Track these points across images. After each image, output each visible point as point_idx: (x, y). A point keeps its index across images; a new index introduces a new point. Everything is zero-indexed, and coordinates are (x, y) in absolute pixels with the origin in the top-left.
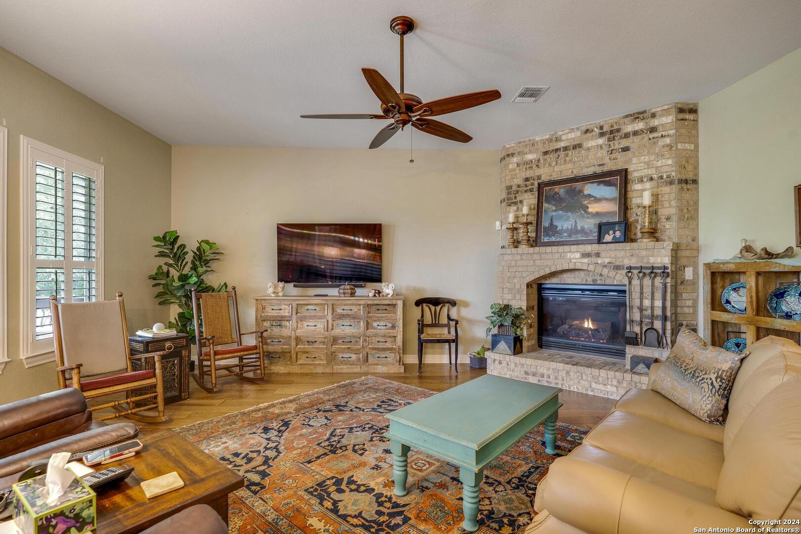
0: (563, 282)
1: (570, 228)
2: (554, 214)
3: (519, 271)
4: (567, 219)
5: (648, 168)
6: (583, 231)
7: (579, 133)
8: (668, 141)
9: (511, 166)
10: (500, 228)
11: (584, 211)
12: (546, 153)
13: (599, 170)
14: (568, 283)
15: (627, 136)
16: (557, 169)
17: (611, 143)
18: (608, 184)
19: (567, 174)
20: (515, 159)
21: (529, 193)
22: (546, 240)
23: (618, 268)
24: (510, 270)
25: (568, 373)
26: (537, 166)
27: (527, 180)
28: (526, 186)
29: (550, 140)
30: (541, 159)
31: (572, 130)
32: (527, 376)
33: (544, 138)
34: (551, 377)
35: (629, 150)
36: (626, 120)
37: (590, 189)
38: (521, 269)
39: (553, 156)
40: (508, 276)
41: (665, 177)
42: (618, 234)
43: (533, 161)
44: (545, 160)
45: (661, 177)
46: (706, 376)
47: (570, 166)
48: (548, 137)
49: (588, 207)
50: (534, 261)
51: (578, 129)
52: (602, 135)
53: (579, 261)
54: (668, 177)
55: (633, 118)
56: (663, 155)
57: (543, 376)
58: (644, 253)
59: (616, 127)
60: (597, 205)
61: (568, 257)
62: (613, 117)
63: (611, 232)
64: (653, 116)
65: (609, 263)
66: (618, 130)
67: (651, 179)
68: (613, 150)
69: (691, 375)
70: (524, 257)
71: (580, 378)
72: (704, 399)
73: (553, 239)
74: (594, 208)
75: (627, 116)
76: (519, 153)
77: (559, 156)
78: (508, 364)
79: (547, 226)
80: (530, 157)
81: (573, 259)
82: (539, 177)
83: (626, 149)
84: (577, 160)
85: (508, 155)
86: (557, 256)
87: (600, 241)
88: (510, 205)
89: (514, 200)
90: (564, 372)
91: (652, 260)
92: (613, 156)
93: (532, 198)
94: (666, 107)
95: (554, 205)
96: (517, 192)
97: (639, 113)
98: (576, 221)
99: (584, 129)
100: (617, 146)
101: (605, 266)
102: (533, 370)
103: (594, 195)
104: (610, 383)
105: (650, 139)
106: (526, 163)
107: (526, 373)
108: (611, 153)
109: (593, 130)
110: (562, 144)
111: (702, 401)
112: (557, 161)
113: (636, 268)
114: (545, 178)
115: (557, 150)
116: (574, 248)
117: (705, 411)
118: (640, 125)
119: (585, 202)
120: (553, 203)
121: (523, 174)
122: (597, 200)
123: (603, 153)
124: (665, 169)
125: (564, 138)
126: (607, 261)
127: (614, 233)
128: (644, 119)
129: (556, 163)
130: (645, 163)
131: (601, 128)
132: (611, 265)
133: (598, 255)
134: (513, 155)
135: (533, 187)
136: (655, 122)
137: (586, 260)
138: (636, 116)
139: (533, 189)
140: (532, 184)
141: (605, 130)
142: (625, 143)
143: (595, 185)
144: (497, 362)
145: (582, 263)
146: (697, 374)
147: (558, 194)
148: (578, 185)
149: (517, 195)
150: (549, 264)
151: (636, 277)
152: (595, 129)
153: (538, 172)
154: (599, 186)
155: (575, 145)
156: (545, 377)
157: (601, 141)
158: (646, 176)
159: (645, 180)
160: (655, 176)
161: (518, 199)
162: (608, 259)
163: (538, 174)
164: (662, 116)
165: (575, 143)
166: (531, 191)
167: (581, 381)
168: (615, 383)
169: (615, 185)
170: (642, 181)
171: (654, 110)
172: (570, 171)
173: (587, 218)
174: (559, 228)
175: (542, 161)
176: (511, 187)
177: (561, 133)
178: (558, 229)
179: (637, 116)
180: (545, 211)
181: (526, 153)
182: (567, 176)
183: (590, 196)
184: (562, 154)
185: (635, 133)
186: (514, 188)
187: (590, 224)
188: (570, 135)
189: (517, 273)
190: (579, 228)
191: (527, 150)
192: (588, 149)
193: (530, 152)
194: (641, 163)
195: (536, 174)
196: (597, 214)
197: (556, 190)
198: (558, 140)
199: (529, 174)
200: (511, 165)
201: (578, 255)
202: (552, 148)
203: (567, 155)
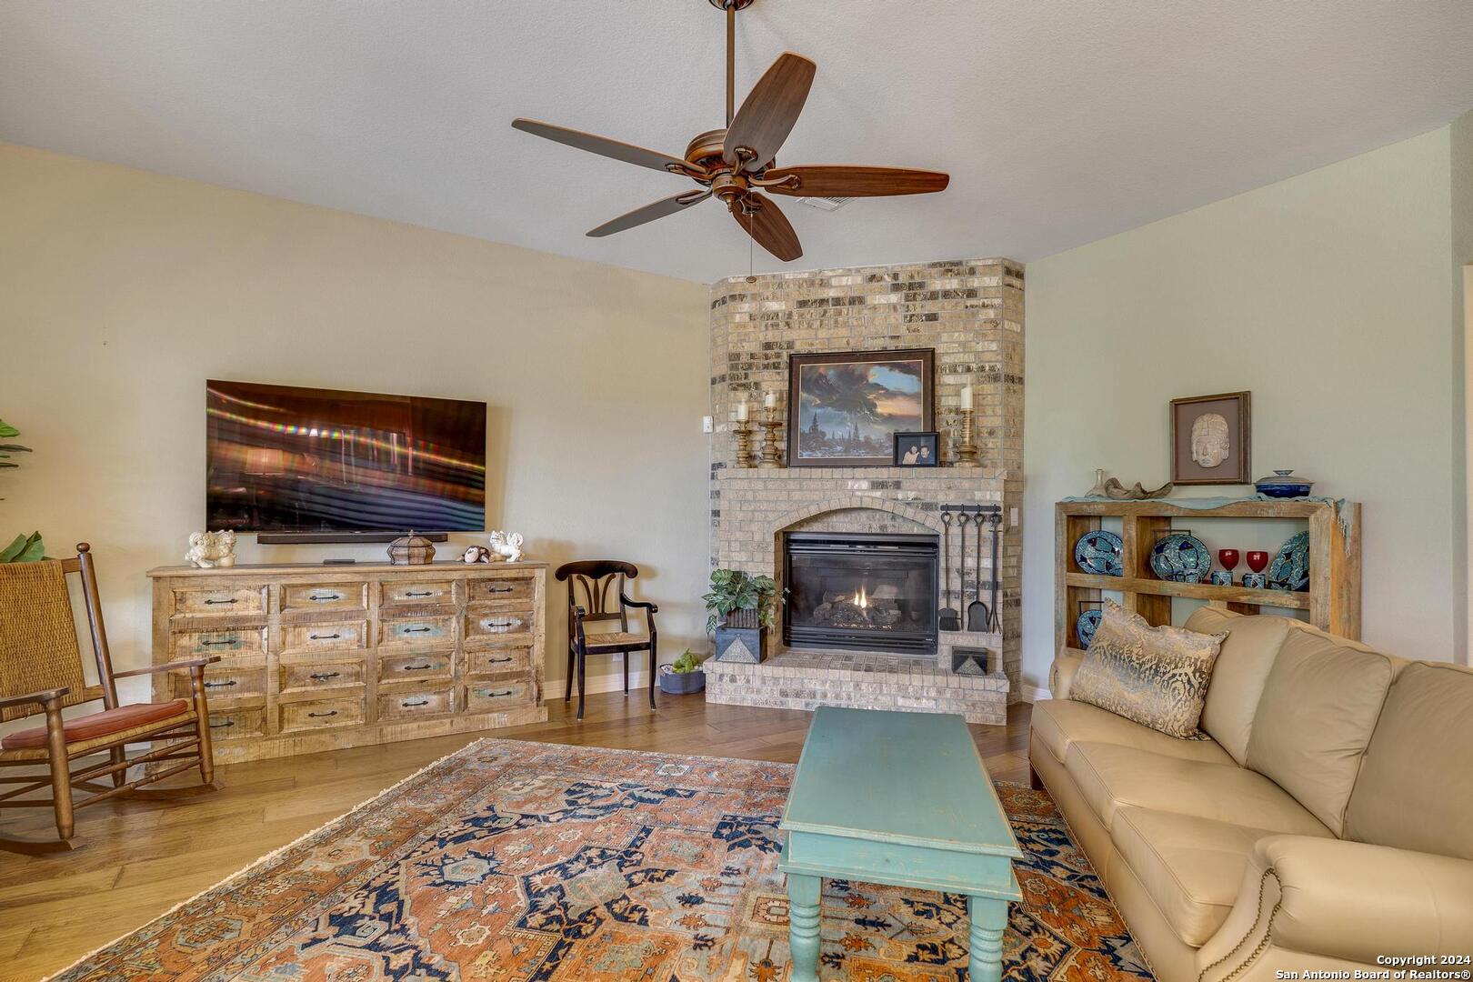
0: (831, 530)
1: (847, 437)
2: (818, 411)
3: (761, 511)
4: (842, 422)
5: (964, 352)
6: (868, 444)
7: (859, 280)
8: (991, 314)
9: (737, 318)
10: (710, 430)
11: (871, 410)
12: (803, 304)
13: (891, 345)
14: (840, 531)
15: (933, 296)
16: (822, 334)
17: (910, 303)
18: (906, 370)
19: (840, 346)
20: (746, 307)
21: (772, 372)
22: (806, 455)
23: (928, 507)
24: (744, 508)
25: (857, 685)
26: (788, 324)
27: (768, 346)
28: (767, 357)
29: (811, 283)
30: (794, 314)
31: (848, 272)
32: (784, 699)
33: (800, 276)
34: (829, 695)
35: (936, 320)
36: (934, 271)
37: (878, 374)
38: (764, 506)
39: (814, 311)
40: (740, 518)
41: (987, 368)
42: (925, 452)
43: (780, 314)
44: (801, 315)
45: (982, 369)
46: (1175, 671)
47: (843, 332)
48: (806, 276)
49: (876, 405)
50: (789, 492)
51: (858, 271)
52: (896, 288)
53: (866, 494)
54: (992, 369)
55: (943, 269)
56: (984, 335)
57: (813, 695)
58: (966, 484)
59: (917, 279)
60: (889, 403)
61: (849, 487)
62: (915, 263)
63: (914, 449)
64: (972, 272)
65: (915, 499)
66: (921, 285)
67: (969, 370)
68: (913, 315)
69: (1152, 672)
70: (770, 485)
71: (878, 692)
72: (1179, 705)
73: (819, 455)
74: (884, 407)
75: (934, 265)
76: (754, 297)
77: (825, 312)
78: (748, 681)
79: (807, 432)
80: (774, 306)
81: (858, 490)
82: (790, 345)
83: (932, 317)
84: (855, 323)
85: (733, 297)
86: (830, 485)
87: (897, 462)
88: (735, 389)
89: (743, 381)
90: (852, 684)
91: (978, 495)
92: (914, 325)
93: (777, 380)
94: (990, 262)
95: (818, 396)
96: (750, 366)
97: (952, 264)
98: (856, 427)
99: (869, 273)
100: (919, 311)
101: (908, 504)
102: (796, 686)
103: (885, 385)
104: (925, 694)
105: (967, 307)
106: (767, 316)
107: (784, 694)
108: (910, 321)
109: (882, 279)
110: (832, 293)
111: (1176, 709)
112: (821, 322)
113: (955, 508)
114: (801, 347)
115: (822, 302)
116: (859, 472)
117: (1180, 723)
118: (953, 284)
119: (871, 397)
120: (817, 392)
121: (761, 335)
122: (890, 395)
123: (897, 318)
124: (987, 356)
125: (834, 282)
126: (912, 495)
127: (919, 450)
128: (959, 274)
129: (821, 325)
130: (960, 343)
131: (896, 276)
132: (919, 501)
133: (898, 485)
134: (742, 297)
135: (780, 360)
136: (975, 282)
137: (878, 494)
138: (947, 267)
139: (779, 363)
140: (778, 355)
141: (901, 280)
142: (931, 307)
143: (886, 369)
144: (726, 679)
145: (873, 498)
146: (1162, 670)
147: (825, 377)
148: (859, 366)
149: (749, 372)
150: (816, 498)
151: (955, 522)
152: (886, 277)
153: (788, 335)
154: (892, 372)
155: (853, 298)
156: (818, 696)
157: (894, 298)
158: (962, 364)
159: (960, 369)
160: (974, 366)
161: (752, 379)
162: (913, 493)
163: (789, 339)
164: (985, 274)
165: (853, 295)
166: (775, 368)
167: (880, 697)
168: (933, 693)
169: (917, 373)
170: (955, 371)
171: (973, 264)
172: (845, 341)
173: (875, 423)
174: (829, 436)
175: (795, 317)
176: (738, 356)
177: (831, 274)
178: (826, 438)
179: (950, 268)
180: (803, 405)
181: (767, 298)
182: (838, 348)
183: (877, 387)
184: (831, 309)
185: (946, 294)
186: (744, 359)
187: (879, 434)
188: (845, 279)
189: (756, 514)
190: (862, 439)
191: (768, 293)
192: (875, 308)
193: (775, 298)
194: (954, 343)
195: (786, 339)
196: (891, 418)
197: (822, 370)
198: (824, 284)
199: (771, 336)
200: (738, 316)
201: (865, 485)
202: (813, 297)
203: (840, 313)
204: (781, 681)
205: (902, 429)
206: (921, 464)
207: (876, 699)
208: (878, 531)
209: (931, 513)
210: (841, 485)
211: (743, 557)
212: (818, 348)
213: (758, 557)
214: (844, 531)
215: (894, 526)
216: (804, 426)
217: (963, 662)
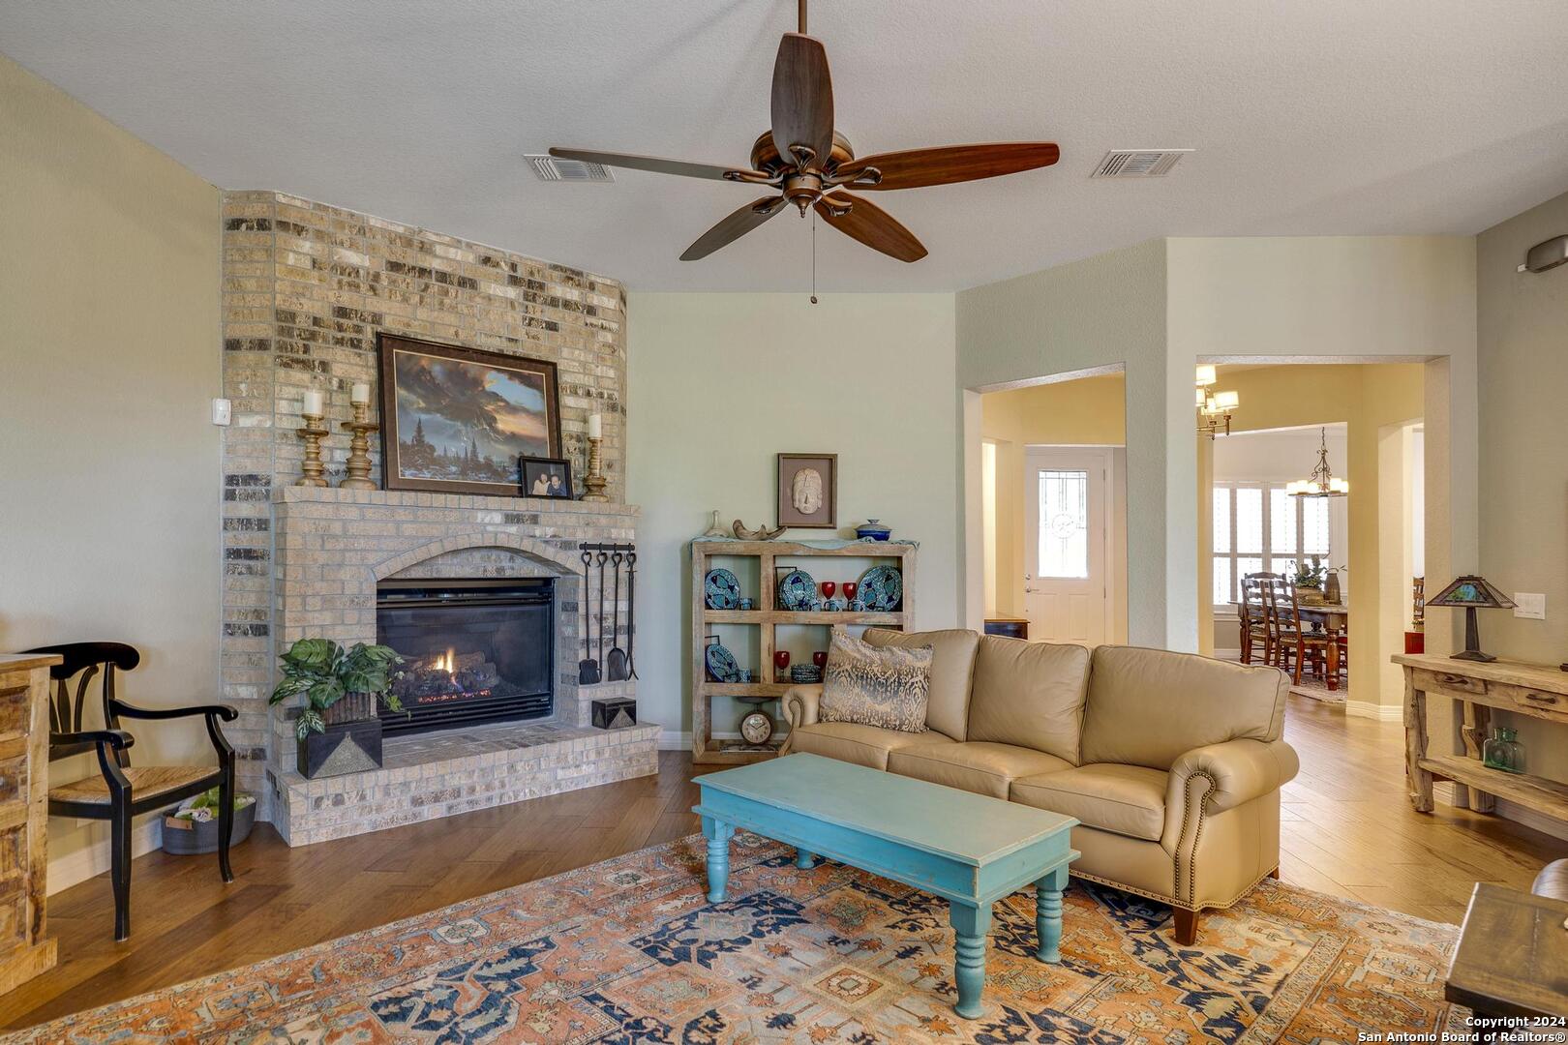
1: (462, 456)
2: (424, 417)
3: (357, 550)
4: (456, 436)
5: (585, 374)
6: (488, 467)
7: (471, 258)
8: (609, 338)
9: (291, 259)
10: (227, 422)
11: (490, 425)
12: (395, 266)
13: (509, 349)
15: (554, 302)
16: (422, 314)
17: (530, 304)
18: (527, 381)
19: (445, 335)
20: (306, 246)
21: (349, 350)
22: (409, 474)
23: (567, 545)
24: (328, 546)
25: (512, 768)
26: (373, 288)
27: (342, 312)
28: (340, 328)
29: (409, 243)
30: (383, 277)
31: (457, 244)
32: (417, 809)
33: (392, 228)
34: (478, 788)
35: (557, 330)
36: (556, 274)
37: (495, 381)
38: (361, 544)
39: (413, 282)
40: (321, 561)
41: (606, 396)
42: (556, 482)
43: (361, 272)
44: (393, 282)
45: (601, 395)
47: (450, 318)
48: (401, 230)
49: (496, 419)
50: (398, 524)
51: (469, 246)
52: (514, 281)
54: (610, 397)
55: (564, 275)
56: (603, 359)
57: (457, 793)
58: (603, 521)
59: (537, 278)
60: (510, 418)
63: (544, 477)
64: (592, 287)
65: (554, 536)
66: (541, 286)
67: (589, 394)
68: (533, 319)
70: (369, 513)
73: (426, 476)
74: (506, 423)
75: (555, 267)
76: (320, 235)
77: (427, 287)
78: (363, 798)
79: (409, 442)
80: (352, 258)
82: (377, 319)
83: (552, 327)
84: (466, 311)
85: (283, 225)
86: (453, 516)
88: (286, 365)
89: (301, 356)
91: (614, 533)
92: (533, 330)
93: (356, 365)
94: (609, 282)
95: (425, 398)
96: (313, 336)
97: (573, 272)
98: (474, 444)
99: (483, 253)
100: (538, 316)
102: (434, 787)
103: (505, 397)
105: (587, 324)
106: (341, 269)
107: (417, 802)
108: (530, 324)
109: (497, 265)
110: (436, 264)
112: (422, 298)
113: (593, 547)
114: (392, 325)
115: (423, 272)
118: (573, 294)
119: (489, 408)
120: (419, 390)
121: (331, 294)
122: (513, 409)
123: (515, 317)
124: (608, 383)
125: (439, 250)
127: (549, 479)
128: (579, 285)
129: (421, 302)
130: (580, 362)
131: (514, 267)
132: (558, 539)
134: (299, 230)
135: (360, 336)
136: (595, 299)
138: (568, 274)
139: (360, 341)
140: (358, 329)
141: (519, 274)
142: (551, 314)
143: (504, 377)
144: (326, 803)
147: (430, 373)
148: (473, 367)
149: (311, 344)
151: (594, 563)
152: (503, 264)
153: (373, 305)
154: (512, 382)
155: (463, 278)
156: (464, 793)
157: (512, 293)
158: (582, 386)
159: (580, 392)
160: (593, 390)
161: (316, 355)
162: (552, 529)
163: (376, 310)
164: (604, 294)
165: (462, 274)
166: (353, 345)
167: (538, 775)
169: (538, 387)
170: (576, 393)
171: (593, 278)
172: (452, 331)
173: (496, 442)
174: (439, 452)
175: (385, 282)
176: (292, 316)
177: (434, 238)
178: (435, 454)
179: (572, 276)
180: (401, 406)
181: (342, 244)
182: (445, 339)
183: (495, 397)
184: (435, 286)
185: (567, 304)
186: (302, 323)
187: (502, 455)
188: (452, 250)
189: (347, 555)
190: (481, 459)
191: (343, 235)
192: (489, 298)
193: (352, 246)
194: (574, 360)
195: (369, 308)
196: (513, 438)
197: (424, 363)
198: (425, 248)
199: (347, 299)
200: (291, 255)
201: (498, 518)
202: (410, 262)
203: (446, 293)
204: (413, 785)
205: (528, 453)
206: (554, 496)
207: (533, 778)
208: (495, 575)
209: (570, 553)
210: (468, 518)
211: (327, 618)
212: (416, 331)
213: (351, 616)
214: (453, 576)
215: (513, 569)
216: (404, 435)
217: (615, 715)
